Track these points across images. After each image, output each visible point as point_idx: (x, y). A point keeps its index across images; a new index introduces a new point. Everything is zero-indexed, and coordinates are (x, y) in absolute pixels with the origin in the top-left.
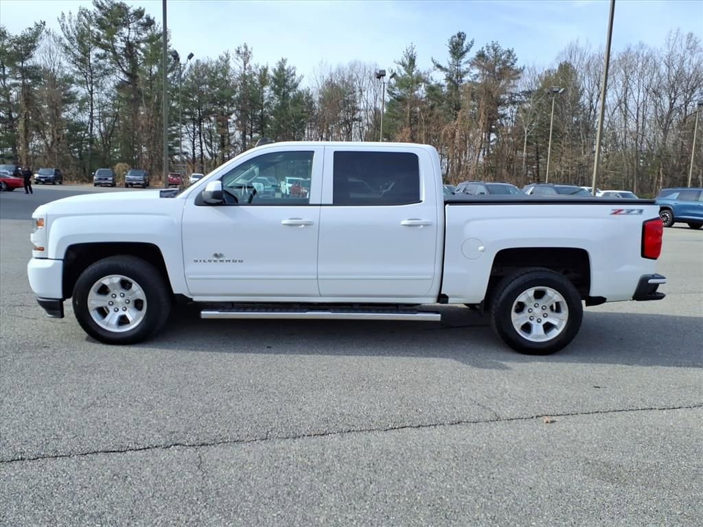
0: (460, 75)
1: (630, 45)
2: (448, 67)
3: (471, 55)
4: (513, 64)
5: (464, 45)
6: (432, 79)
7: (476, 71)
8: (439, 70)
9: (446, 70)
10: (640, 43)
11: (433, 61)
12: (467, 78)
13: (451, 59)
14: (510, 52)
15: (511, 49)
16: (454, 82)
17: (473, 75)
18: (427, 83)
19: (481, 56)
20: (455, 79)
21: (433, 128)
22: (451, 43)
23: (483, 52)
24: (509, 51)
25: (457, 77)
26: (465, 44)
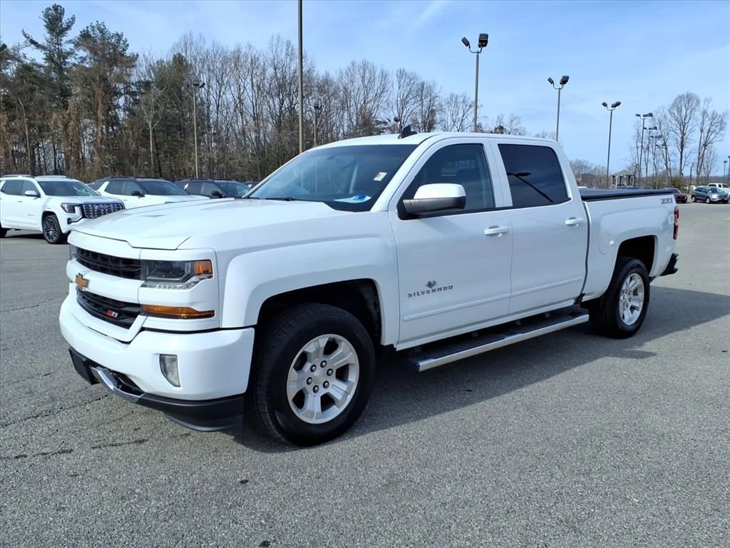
0: (63, 56)
1: (240, 44)
2: (46, 45)
3: (74, 33)
4: (124, 50)
5: (63, 21)
6: (25, 57)
7: (82, 53)
8: (33, 46)
9: (44, 48)
10: (248, 44)
11: (25, 35)
12: (71, 60)
13: (48, 36)
14: (119, 37)
15: (120, 33)
16: (56, 63)
17: (80, 57)
18: (19, 60)
19: (85, 36)
20: (57, 59)
21: (38, 116)
22: (47, 15)
23: (88, 31)
24: (118, 35)
25: (59, 57)
26: (65, 19)
